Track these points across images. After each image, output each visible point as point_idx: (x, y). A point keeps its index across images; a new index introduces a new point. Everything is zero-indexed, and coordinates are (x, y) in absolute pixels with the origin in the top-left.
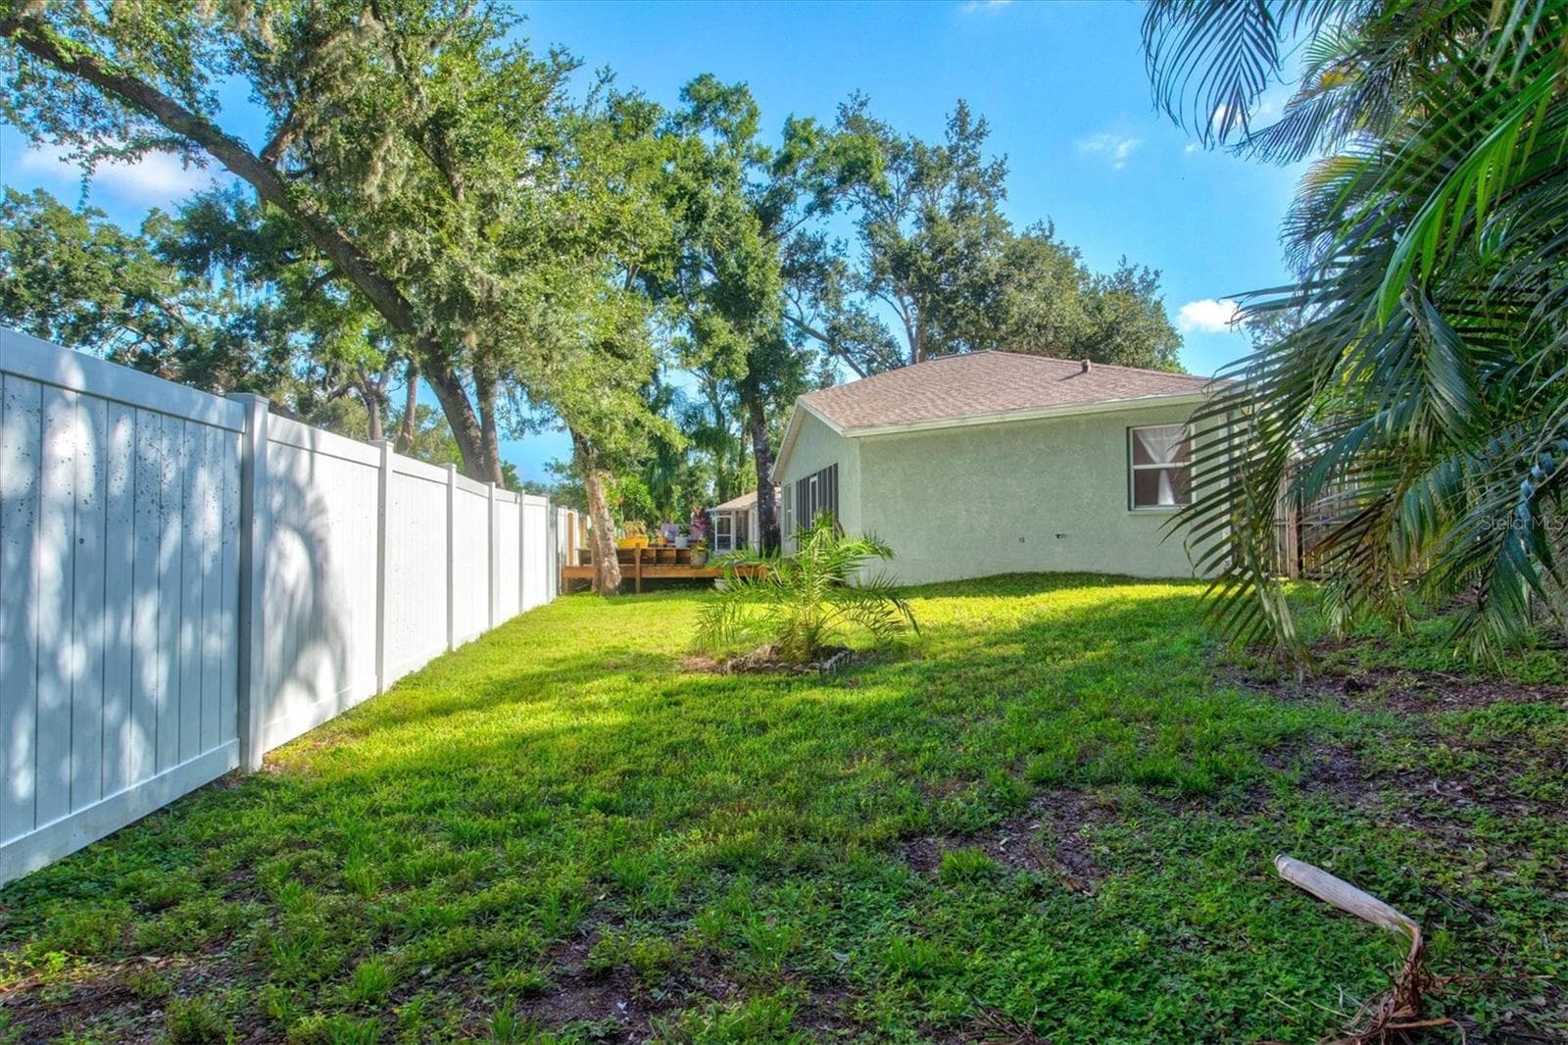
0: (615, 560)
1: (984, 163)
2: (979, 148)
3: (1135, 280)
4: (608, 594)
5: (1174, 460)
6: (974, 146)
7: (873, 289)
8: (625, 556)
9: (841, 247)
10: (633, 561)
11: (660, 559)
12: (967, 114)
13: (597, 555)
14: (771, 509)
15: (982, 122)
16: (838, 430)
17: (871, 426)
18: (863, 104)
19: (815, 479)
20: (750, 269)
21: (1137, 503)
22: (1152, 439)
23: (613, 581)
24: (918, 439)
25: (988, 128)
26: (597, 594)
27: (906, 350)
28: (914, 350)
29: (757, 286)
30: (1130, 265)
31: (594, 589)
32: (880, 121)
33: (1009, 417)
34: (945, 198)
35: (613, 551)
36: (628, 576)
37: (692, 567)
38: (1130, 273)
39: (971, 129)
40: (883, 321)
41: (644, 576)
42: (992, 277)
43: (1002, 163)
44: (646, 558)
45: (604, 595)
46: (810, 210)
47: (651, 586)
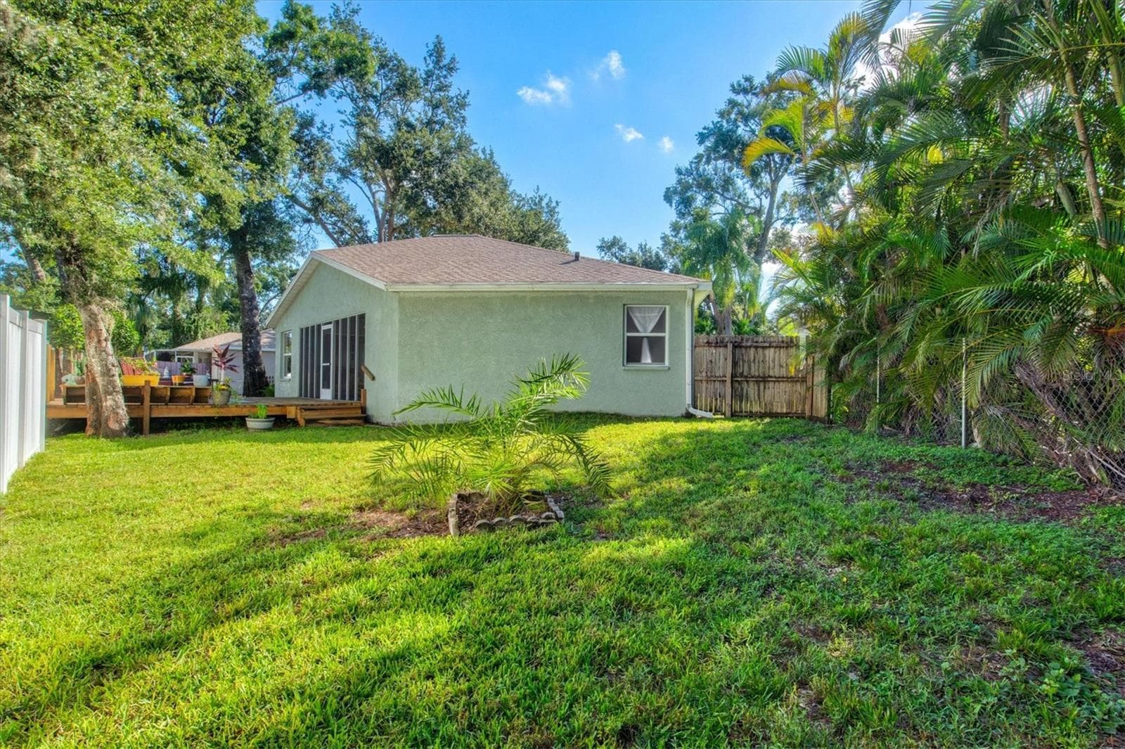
0: (120, 398)
1: (453, 92)
2: (450, 79)
3: (544, 204)
4: (113, 435)
5: (652, 331)
6: (445, 77)
7: (345, 173)
8: (132, 395)
9: (326, 129)
10: (141, 400)
11: (174, 398)
12: (443, 50)
13: (94, 392)
14: (258, 353)
15: (453, 60)
16: (380, 285)
17: (414, 283)
18: (355, 12)
19: (331, 326)
20: (264, 124)
21: (628, 361)
22: (638, 315)
23: (119, 422)
24: (455, 298)
25: (458, 66)
26: (96, 435)
27: (372, 228)
28: (380, 229)
29: (271, 141)
30: (541, 193)
31: (90, 431)
32: (369, 31)
33: (538, 287)
34: (417, 110)
35: (119, 389)
36: (135, 415)
37: (214, 406)
38: (541, 199)
39: (445, 62)
40: (352, 202)
41: (154, 415)
42: (461, 180)
43: (464, 98)
44: (156, 397)
45: (106, 436)
46: (305, 88)
47: (161, 426)
